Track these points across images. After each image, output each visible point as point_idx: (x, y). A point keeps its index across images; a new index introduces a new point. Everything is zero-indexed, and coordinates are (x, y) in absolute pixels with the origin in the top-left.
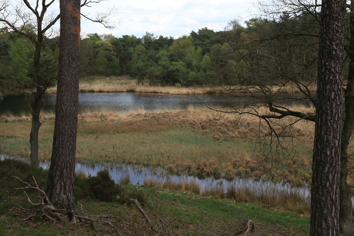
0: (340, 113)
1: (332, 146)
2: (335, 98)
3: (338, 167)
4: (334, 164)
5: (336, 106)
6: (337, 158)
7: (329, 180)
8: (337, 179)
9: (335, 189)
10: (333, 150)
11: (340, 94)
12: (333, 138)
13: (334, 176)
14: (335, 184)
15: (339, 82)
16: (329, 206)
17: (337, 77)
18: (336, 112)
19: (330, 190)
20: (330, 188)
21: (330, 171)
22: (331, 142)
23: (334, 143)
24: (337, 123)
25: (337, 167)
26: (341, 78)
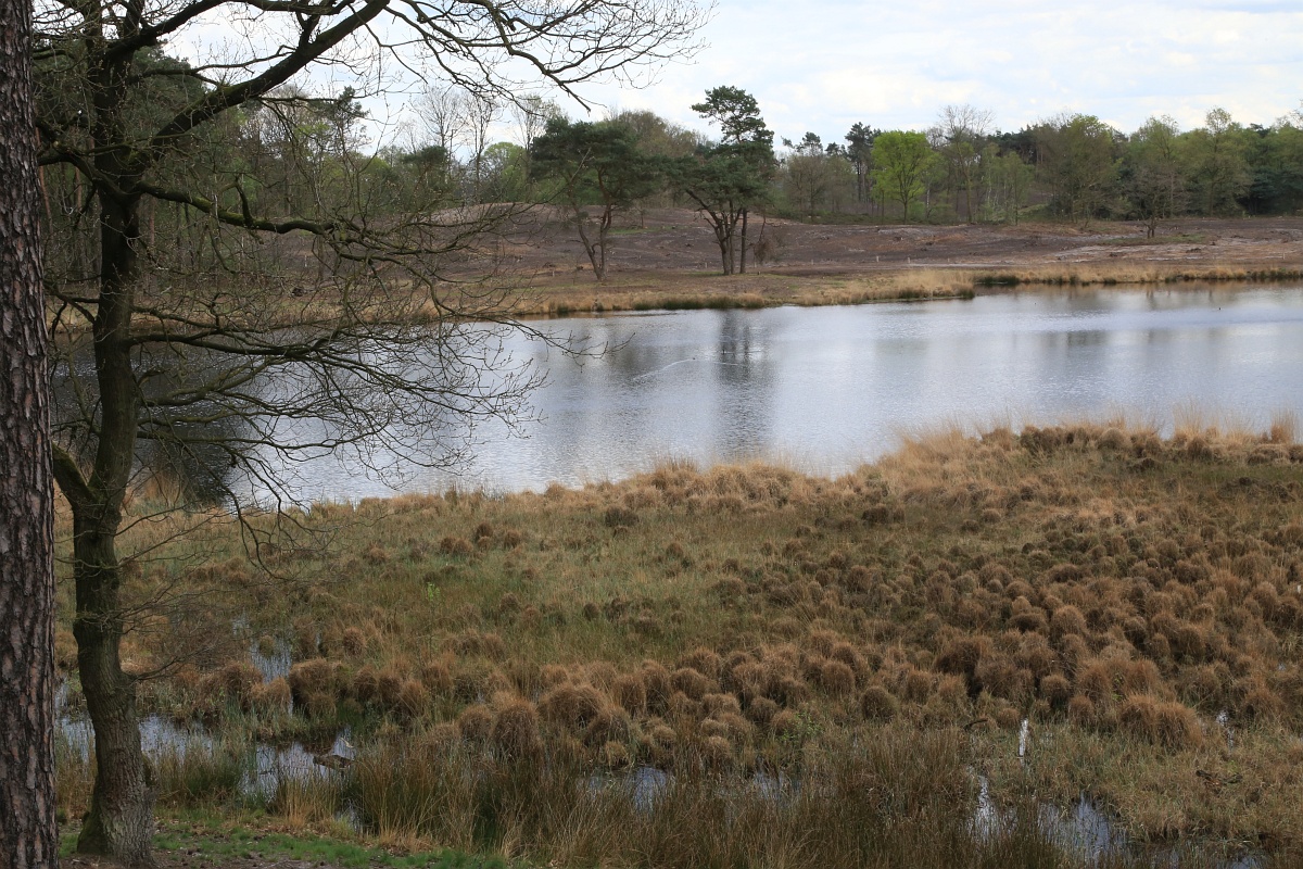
0: (41, 390)
1: (18, 518)
2: (17, 332)
3: (46, 595)
4: (28, 586)
5: (24, 364)
6: (38, 564)
7: (10, 650)
8: (44, 640)
9: (35, 681)
10: (23, 535)
11: (37, 317)
12: (19, 487)
13: (31, 634)
14: (35, 665)
15: (28, 272)
16: (15, 750)
17: (21, 254)
18: (26, 388)
19: (18, 687)
20: (16, 682)
21: (13, 617)
22: (13, 503)
23: (26, 506)
24: (31, 428)
25: (42, 595)
26: (33, 256)
